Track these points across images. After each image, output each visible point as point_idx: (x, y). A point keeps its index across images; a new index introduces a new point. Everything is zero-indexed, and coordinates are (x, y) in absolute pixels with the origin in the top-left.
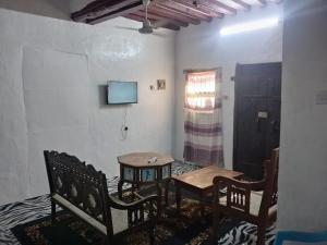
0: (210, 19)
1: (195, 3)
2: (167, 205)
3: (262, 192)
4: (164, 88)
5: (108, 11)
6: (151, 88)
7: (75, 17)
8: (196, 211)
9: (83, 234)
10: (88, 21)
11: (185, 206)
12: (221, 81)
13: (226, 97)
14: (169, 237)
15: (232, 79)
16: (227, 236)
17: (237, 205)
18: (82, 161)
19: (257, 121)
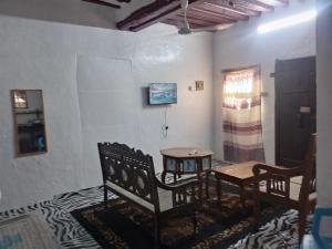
0: (246, 18)
1: (231, 4)
2: (208, 197)
3: (301, 177)
4: (202, 89)
5: (150, 17)
6: (190, 88)
7: (120, 26)
8: (237, 203)
9: (132, 218)
10: (131, 29)
11: (225, 199)
13: (266, 94)
14: (211, 224)
15: (272, 75)
16: (268, 224)
17: (277, 191)
18: (131, 147)
19: (299, 116)
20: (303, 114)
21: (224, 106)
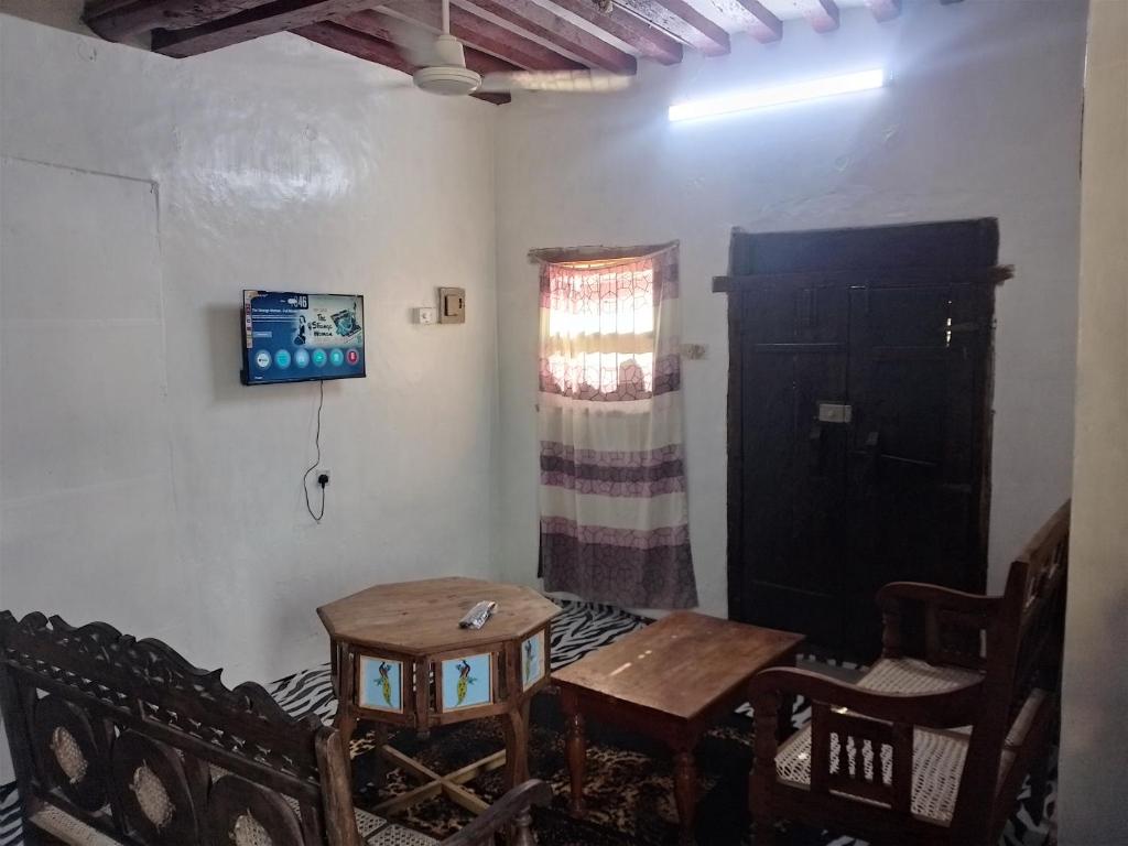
3: (967, 730)
4: (460, 318)
12: (676, 294)
13: (697, 352)
17: (859, 785)
19: (816, 435)
20: (829, 428)
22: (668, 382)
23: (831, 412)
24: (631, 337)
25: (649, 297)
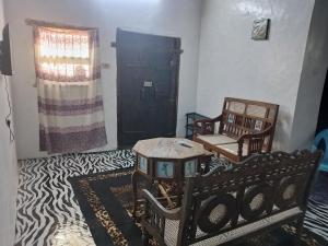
13: (107, 66)
15: (113, 45)
21: (44, 77)
22: (97, 75)
23: (148, 84)
24: (80, 59)
25: (87, 45)
